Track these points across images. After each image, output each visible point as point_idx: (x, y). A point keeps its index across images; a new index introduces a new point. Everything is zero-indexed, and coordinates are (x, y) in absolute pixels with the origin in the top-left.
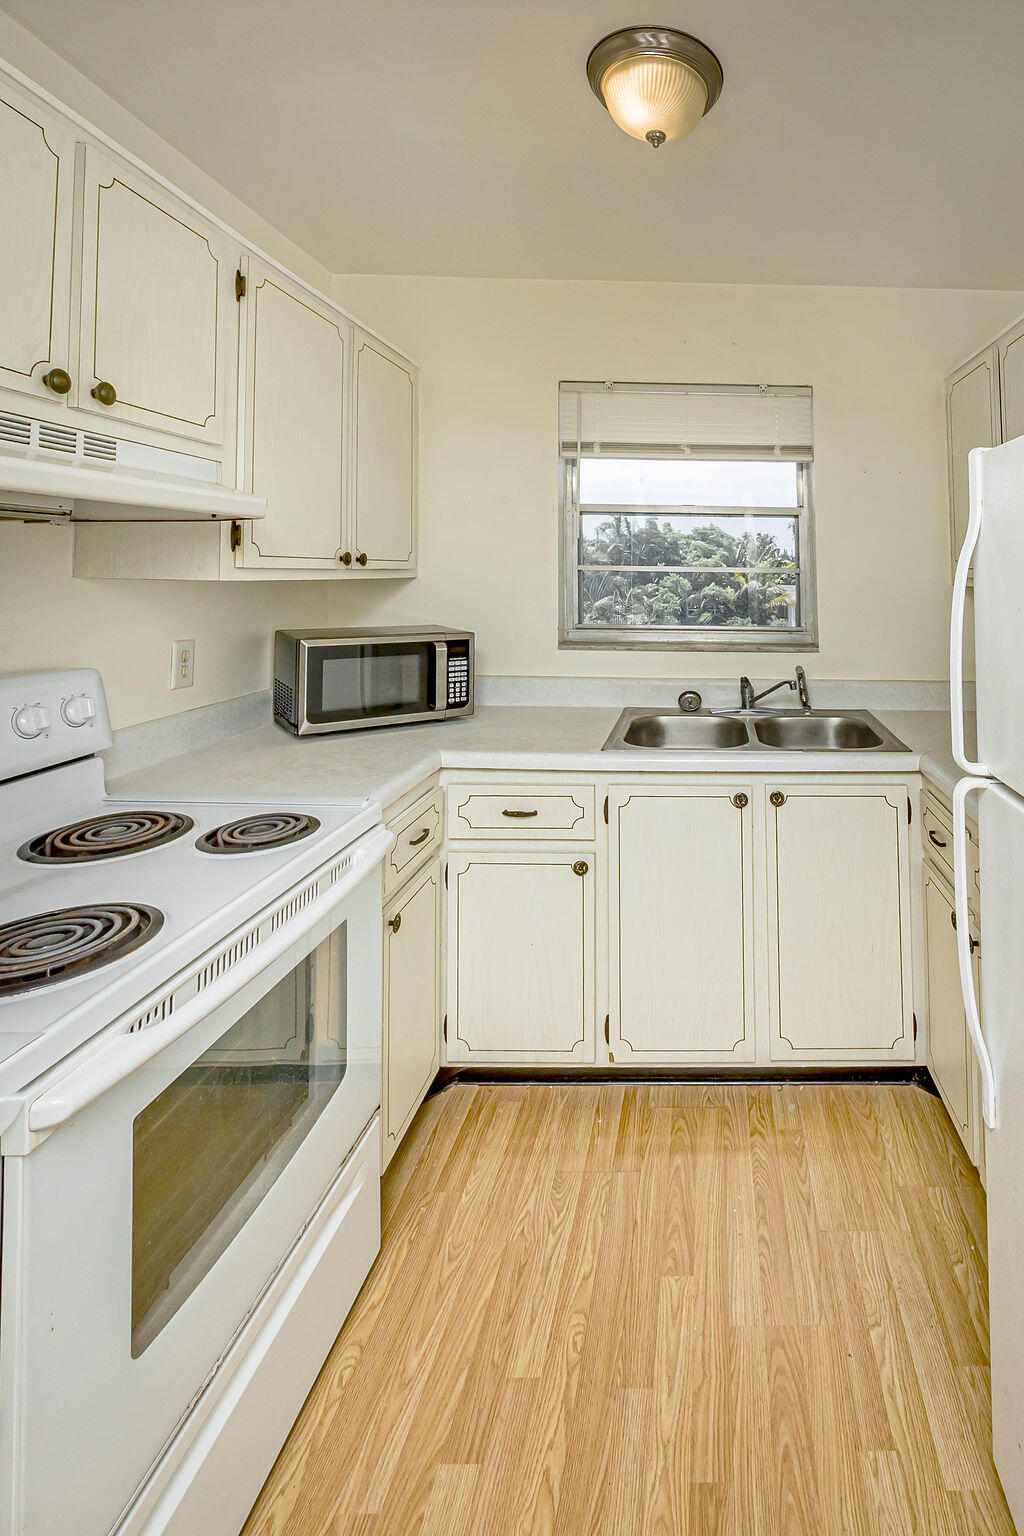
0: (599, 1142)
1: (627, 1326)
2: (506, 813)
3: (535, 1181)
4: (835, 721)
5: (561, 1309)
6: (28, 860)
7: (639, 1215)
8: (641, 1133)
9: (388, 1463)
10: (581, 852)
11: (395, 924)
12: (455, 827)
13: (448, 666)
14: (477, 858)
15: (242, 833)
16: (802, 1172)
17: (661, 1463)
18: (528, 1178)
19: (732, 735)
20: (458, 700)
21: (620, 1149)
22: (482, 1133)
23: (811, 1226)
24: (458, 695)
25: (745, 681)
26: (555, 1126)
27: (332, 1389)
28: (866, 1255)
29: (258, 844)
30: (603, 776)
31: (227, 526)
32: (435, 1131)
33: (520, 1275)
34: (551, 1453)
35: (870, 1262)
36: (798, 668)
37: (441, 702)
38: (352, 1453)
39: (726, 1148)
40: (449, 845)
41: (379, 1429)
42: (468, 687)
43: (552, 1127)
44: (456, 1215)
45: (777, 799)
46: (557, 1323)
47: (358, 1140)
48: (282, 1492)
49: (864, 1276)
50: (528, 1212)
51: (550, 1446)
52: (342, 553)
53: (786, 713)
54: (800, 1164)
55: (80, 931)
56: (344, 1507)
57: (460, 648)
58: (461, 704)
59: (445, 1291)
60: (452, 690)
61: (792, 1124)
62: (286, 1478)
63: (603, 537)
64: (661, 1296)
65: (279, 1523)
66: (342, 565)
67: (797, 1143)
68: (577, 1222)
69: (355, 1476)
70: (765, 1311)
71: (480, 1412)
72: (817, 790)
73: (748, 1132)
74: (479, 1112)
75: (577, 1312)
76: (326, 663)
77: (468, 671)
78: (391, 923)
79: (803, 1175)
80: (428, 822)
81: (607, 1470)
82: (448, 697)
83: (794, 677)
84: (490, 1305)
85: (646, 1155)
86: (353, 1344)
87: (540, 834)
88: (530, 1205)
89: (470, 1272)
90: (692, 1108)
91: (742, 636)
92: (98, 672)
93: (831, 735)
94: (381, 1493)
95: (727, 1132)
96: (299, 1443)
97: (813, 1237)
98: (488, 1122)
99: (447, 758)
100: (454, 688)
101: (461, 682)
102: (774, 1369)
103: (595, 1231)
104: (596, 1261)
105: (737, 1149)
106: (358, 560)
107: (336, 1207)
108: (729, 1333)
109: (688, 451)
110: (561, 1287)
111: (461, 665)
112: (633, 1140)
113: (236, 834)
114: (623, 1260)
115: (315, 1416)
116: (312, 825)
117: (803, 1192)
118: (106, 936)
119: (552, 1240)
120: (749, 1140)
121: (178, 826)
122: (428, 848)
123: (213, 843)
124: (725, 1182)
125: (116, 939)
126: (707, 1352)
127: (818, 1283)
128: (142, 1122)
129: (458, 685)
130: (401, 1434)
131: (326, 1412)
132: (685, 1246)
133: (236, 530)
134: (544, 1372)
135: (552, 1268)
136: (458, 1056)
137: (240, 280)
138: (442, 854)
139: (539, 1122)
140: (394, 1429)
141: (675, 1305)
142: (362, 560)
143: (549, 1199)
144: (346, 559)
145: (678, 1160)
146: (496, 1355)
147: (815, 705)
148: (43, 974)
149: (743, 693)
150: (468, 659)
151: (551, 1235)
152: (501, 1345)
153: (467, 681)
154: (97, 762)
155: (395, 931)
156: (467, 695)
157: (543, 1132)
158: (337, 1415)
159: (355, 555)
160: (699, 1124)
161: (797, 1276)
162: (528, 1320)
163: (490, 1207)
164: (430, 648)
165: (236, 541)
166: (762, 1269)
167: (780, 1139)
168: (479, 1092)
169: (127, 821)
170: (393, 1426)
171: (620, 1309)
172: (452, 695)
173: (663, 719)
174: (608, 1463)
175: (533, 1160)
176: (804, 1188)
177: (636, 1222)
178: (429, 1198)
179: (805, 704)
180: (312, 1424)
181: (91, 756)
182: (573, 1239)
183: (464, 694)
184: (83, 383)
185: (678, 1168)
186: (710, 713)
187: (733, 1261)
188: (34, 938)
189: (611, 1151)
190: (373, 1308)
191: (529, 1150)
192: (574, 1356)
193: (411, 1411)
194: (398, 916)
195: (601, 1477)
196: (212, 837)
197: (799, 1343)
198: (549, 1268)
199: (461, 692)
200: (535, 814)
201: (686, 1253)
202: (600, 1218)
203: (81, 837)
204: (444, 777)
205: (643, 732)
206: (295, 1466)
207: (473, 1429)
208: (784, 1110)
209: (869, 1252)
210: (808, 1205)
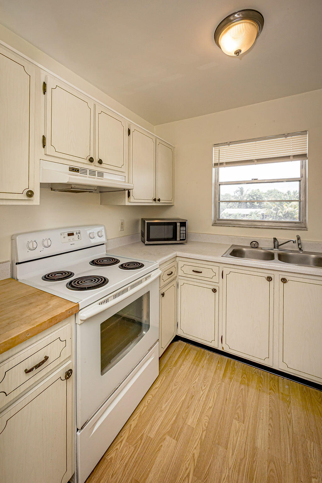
0: (218, 371)
1: (221, 428)
2: (193, 271)
3: (198, 374)
4: (313, 256)
5: (202, 413)
6: (91, 265)
7: (228, 397)
8: (231, 374)
9: (156, 427)
10: (215, 286)
11: (163, 295)
12: (180, 273)
13: (180, 229)
14: (186, 282)
15: (128, 265)
16: (289, 410)
17: (227, 474)
18: (197, 373)
19: (269, 256)
20: (183, 238)
21: (224, 375)
22: (186, 356)
23: (290, 430)
24: (183, 237)
25: (275, 239)
26: (206, 362)
27: (145, 403)
28: (313, 451)
29: (130, 268)
30: (222, 264)
31: (127, 192)
32: (174, 351)
33: (192, 398)
34: (195, 450)
35: (315, 454)
36: (297, 236)
37: (178, 239)
38: (148, 421)
39: (260, 390)
40: (178, 277)
41: (154, 418)
42: (185, 235)
43: (204, 362)
44: (177, 375)
45: (284, 280)
46: (201, 416)
47: (153, 346)
48: (134, 420)
49: (311, 458)
50: (196, 382)
51: (195, 448)
52: (154, 198)
53: (292, 251)
54: (288, 407)
55: (94, 280)
56: (146, 432)
57: (183, 224)
58: (184, 240)
59: (173, 392)
60: (181, 236)
61: (286, 392)
62: (135, 418)
63: (236, 194)
64: (233, 424)
65: (133, 427)
66: (154, 202)
67: (288, 399)
68: (209, 391)
69: (148, 426)
70: (269, 448)
71: (178, 428)
72: (301, 280)
73: (269, 389)
74: (186, 350)
75: (207, 416)
76: (151, 227)
77: (185, 231)
78: (162, 294)
79: (289, 411)
80: (173, 270)
81: (211, 464)
82: (180, 238)
83: (295, 239)
84: (183, 402)
85: (232, 381)
86: (151, 395)
87: (203, 278)
88: (197, 380)
89: (180, 390)
90: (249, 373)
91: (275, 224)
92: (104, 226)
93: (311, 261)
94: (154, 433)
95: (261, 385)
96: (138, 411)
97: (291, 434)
98: (188, 353)
99: (179, 254)
100: (182, 235)
101: (184, 234)
102: (270, 469)
103: (214, 395)
104: (213, 404)
105: (264, 392)
106: (158, 200)
107: (148, 360)
108: (254, 448)
109: (256, 161)
110: (203, 407)
111: (184, 229)
112: (228, 374)
113: (126, 265)
114: (222, 408)
115: (141, 407)
116: (142, 266)
117: (288, 417)
118: (97, 283)
119: (202, 393)
120: (269, 391)
121: (116, 261)
122: (173, 277)
123: (122, 267)
124: (259, 400)
125: (99, 284)
126: (246, 450)
127: (291, 450)
128: (102, 325)
129: (183, 234)
130: (159, 422)
131: (144, 407)
132: (242, 414)
133: (129, 193)
134: (196, 427)
135: (201, 400)
136: (181, 334)
137: (129, 130)
138: (177, 278)
139: (201, 359)
140: (158, 420)
141: (237, 430)
142: (159, 200)
143: (202, 381)
144: (155, 200)
145: (243, 387)
146: (184, 416)
147: (305, 249)
148: (86, 288)
149: (274, 243)
150: (186, 227)
151: (201, 391)
152: (185, 414)
153: (185, 233)
154: (104, 245)
155: (163, 296)
156: (185, 237)
157: (202, 362)
158: (146, 410)
159: (157, 199)
160: (251, 379)
161: (283, 443)
162: (193, 411)
163: (186, 376)
164: (176, 223)
165: (129, 196)
166: (269, 434)
167: (281, 395)
168: (186, 345)
169: (108, 259)
170: (158, 419)
171: (219, 421)
172: (181, 237)
173: (244, 249)
174: (211, 463)
175: (199, 369)
176: (289, 416)
177: (227, 399)
178: (171, 367)
179: (300, 249)
180: (141, 409)
181: (103, 244)
182: (207, 396)
183: (184, 237)
184: (96, 160)
185: (242, 389)
186: (261, 249)
187: (258, 426)
188: (86, 280)
189: (221, 375)
190: (156, 388)
191: (198, 365)
192: (205, 428)
193: (162, 418)
194: (164, 293)
195: (209, 465)
196: (122, 265)
197: (281, 466)
198: (200, 400)
199: (184, 236)
200: (201, 272)
201: (242, 416)
202: (216, 393)
203: (100, 261)
204: (178, 259)
205: (237, 253)
206: (136, 416)
207: (176, 431)
208: (284, 387)
209: (315, 451)
210: (290, 422)
